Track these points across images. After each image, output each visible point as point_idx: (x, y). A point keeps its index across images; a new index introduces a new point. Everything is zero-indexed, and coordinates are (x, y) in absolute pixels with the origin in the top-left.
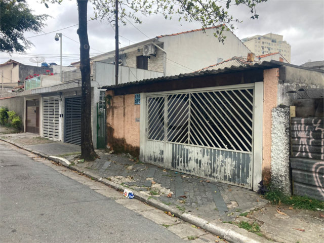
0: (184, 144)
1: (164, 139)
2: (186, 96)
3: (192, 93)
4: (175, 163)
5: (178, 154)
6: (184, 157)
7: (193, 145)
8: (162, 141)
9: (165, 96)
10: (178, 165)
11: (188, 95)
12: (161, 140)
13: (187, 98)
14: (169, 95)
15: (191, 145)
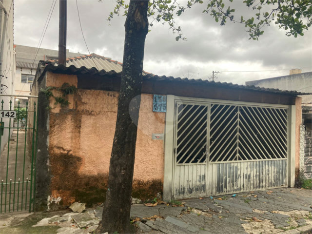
0: (233, 161)
1: (206, 160)
2: (235, 108)
3: (241, 106)
4: (222, 186)
5: (226, 175)
6: (233, 176)
7: (243, 161)
8: (204, 163)
9: (208, 105)
10: (226, 187)
11: (237, 107)
12: (202, 161)
13: (236, 111)
14: (214, 104)
15: (241, 161)
